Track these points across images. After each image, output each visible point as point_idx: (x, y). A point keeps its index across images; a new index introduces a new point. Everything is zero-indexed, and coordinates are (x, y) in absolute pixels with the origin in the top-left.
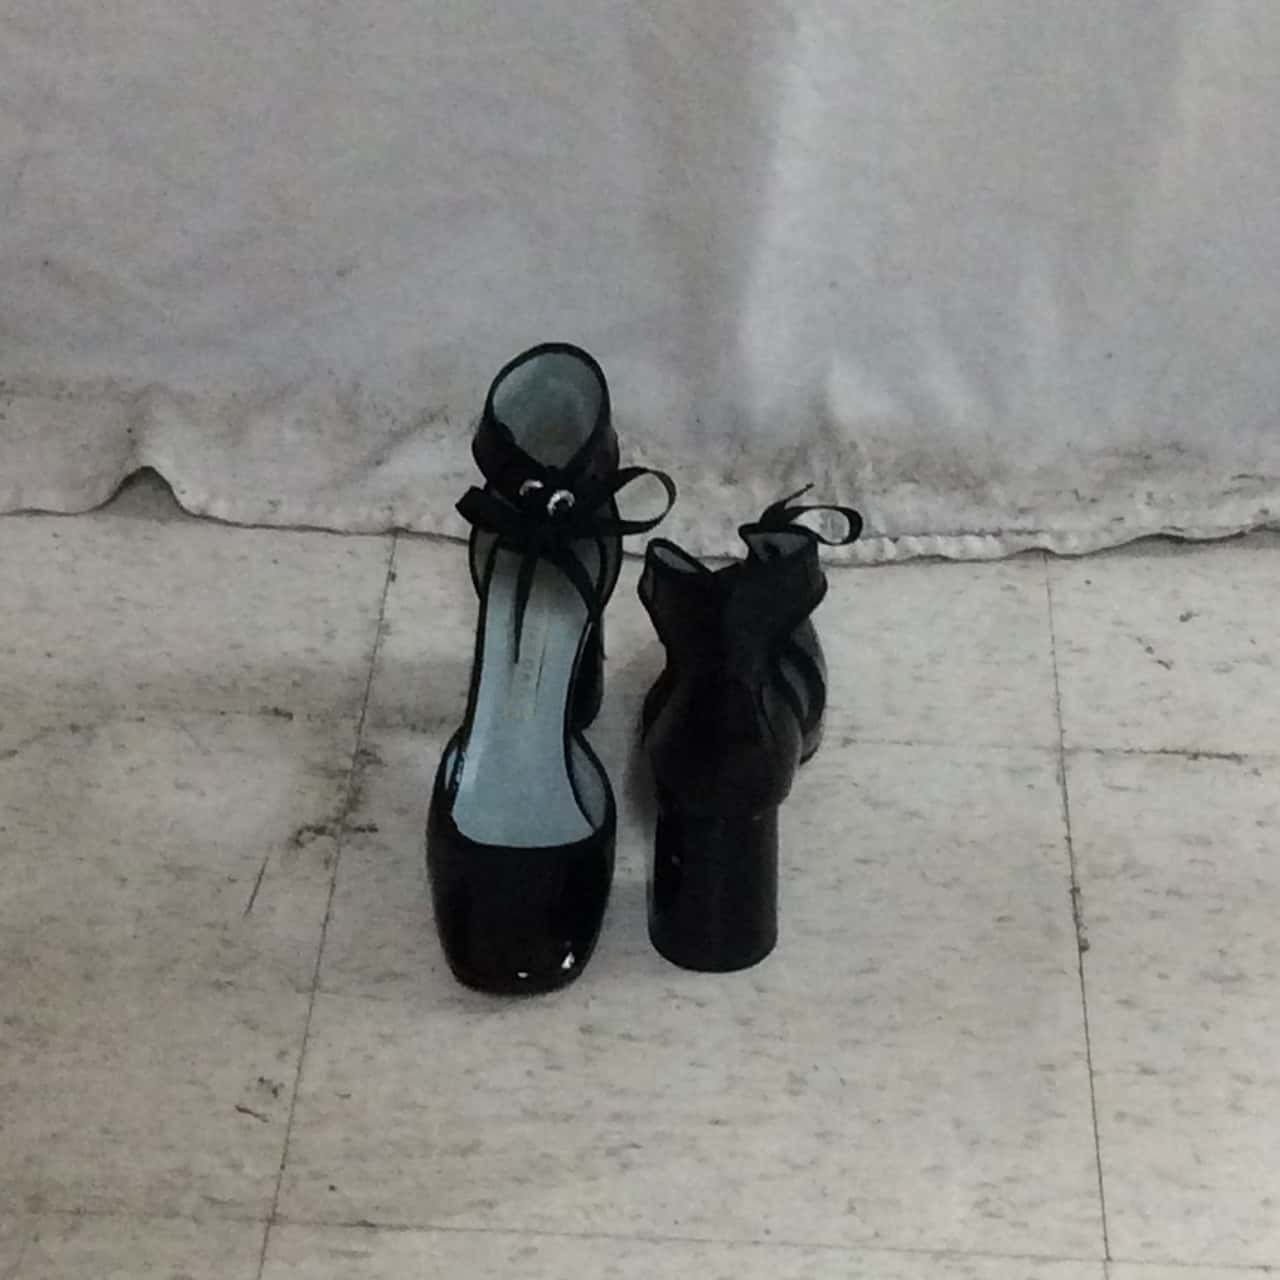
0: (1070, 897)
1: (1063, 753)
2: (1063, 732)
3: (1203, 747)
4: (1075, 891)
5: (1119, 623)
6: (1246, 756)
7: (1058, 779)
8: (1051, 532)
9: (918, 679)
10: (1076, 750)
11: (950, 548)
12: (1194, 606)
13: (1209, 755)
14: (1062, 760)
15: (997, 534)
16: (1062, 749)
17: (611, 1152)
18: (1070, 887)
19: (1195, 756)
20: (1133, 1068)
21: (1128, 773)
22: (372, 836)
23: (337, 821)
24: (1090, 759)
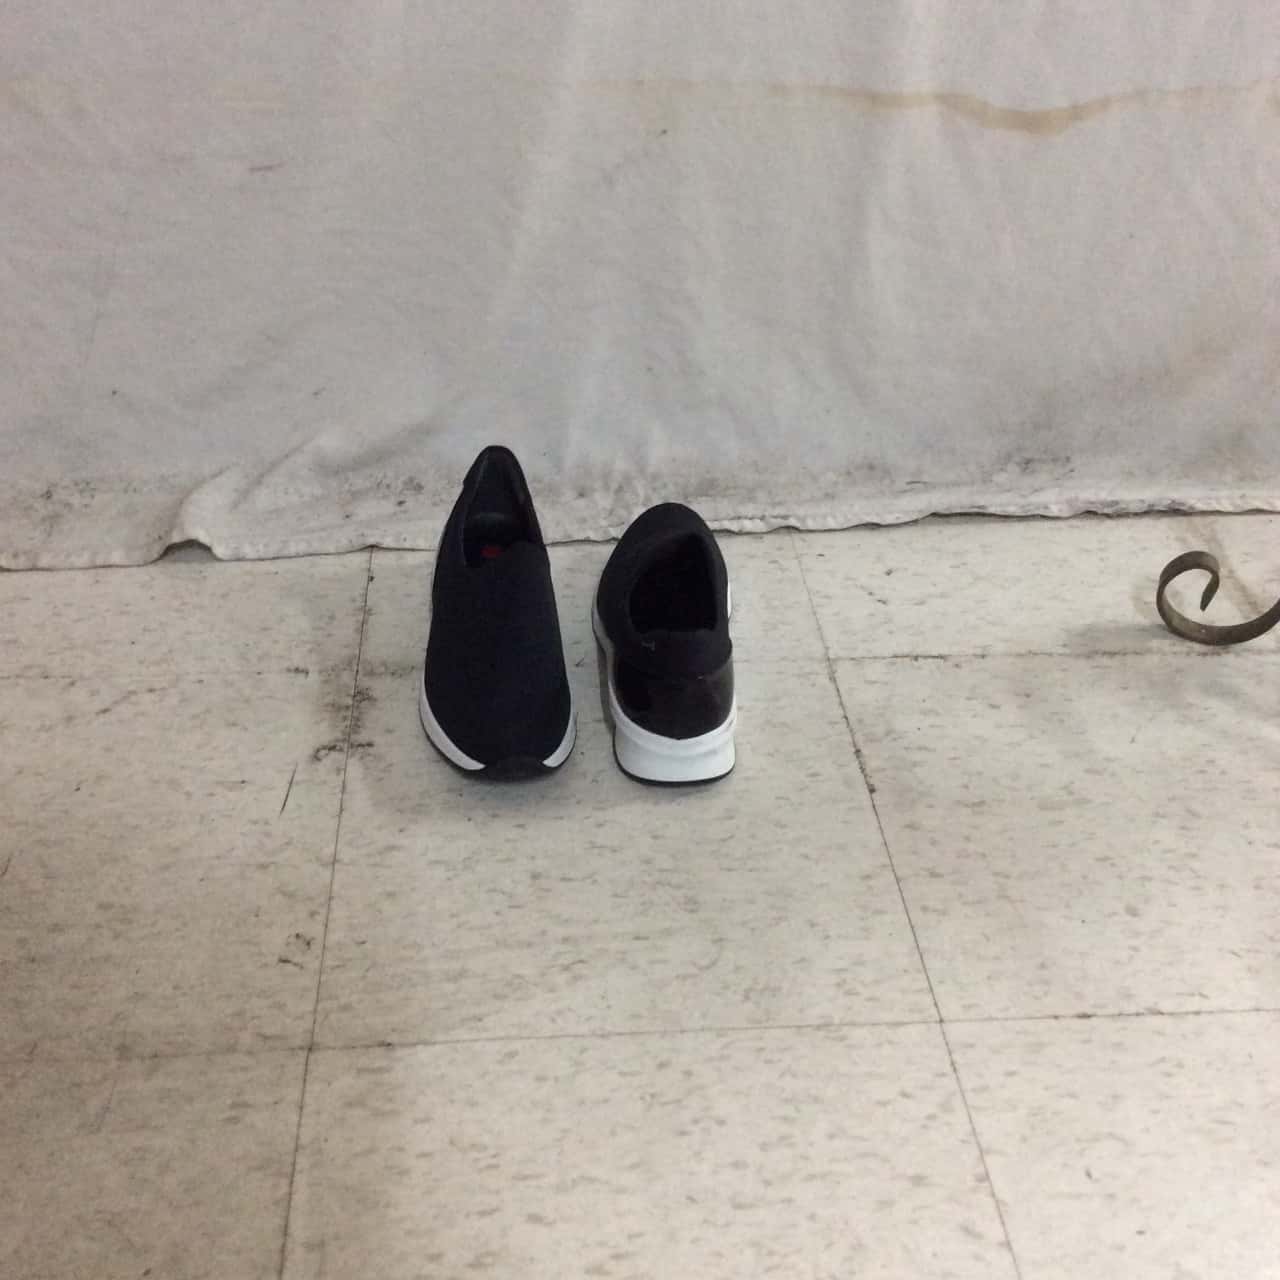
0: (855, 756)
1: (830, 662)
2: (827, 648)
3: (919, 651)
4: (858, 752)
5: (848, 579)
6: (949, 656)
7: (830, 679)
8: (796, 517)
10: (838, 659)
12: (891, 565)
13: (924, 657)
14: (830, 666)
16: (829, 659)
18: (853, 750)
19: (916, 658)
20: (925, 873)
21: (875, 671)
22: (371, 750)
23: (344, 740)
24: (848, 665)
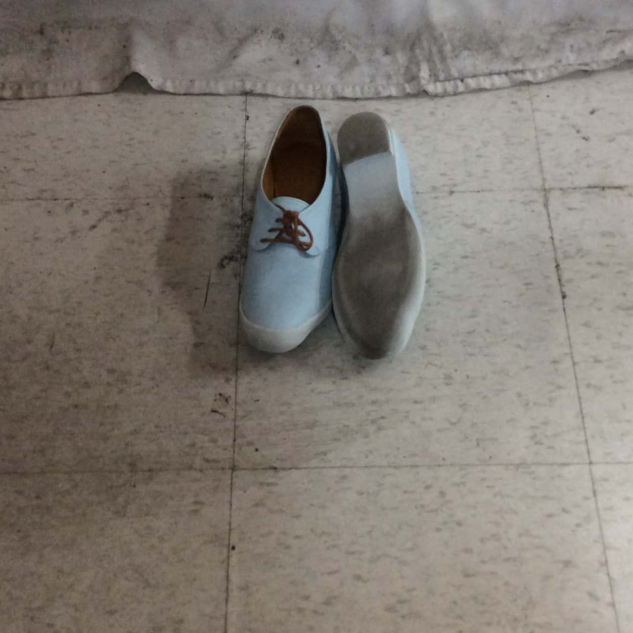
0: (555, 269)
1: (546, 191)
2: (544, 179)
3: (607, 183)
4: (557, 266)
5: (564, 118)
6: (625, 186)
7: (545, 205)
8: (530, 70)
9: (479, 156)
10: (551, 189)
11: (486, 83)
12: (594, 105)
13: (609, 188)
14: (545, 195)
15: (506, 73)
16: (545, 189)
17: (373, 422)
18: (555, 265)
19: (603, 188)
20: (591, 360)
21: (575, 199)
23: (238, 252)
24: (557, 193)
